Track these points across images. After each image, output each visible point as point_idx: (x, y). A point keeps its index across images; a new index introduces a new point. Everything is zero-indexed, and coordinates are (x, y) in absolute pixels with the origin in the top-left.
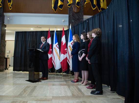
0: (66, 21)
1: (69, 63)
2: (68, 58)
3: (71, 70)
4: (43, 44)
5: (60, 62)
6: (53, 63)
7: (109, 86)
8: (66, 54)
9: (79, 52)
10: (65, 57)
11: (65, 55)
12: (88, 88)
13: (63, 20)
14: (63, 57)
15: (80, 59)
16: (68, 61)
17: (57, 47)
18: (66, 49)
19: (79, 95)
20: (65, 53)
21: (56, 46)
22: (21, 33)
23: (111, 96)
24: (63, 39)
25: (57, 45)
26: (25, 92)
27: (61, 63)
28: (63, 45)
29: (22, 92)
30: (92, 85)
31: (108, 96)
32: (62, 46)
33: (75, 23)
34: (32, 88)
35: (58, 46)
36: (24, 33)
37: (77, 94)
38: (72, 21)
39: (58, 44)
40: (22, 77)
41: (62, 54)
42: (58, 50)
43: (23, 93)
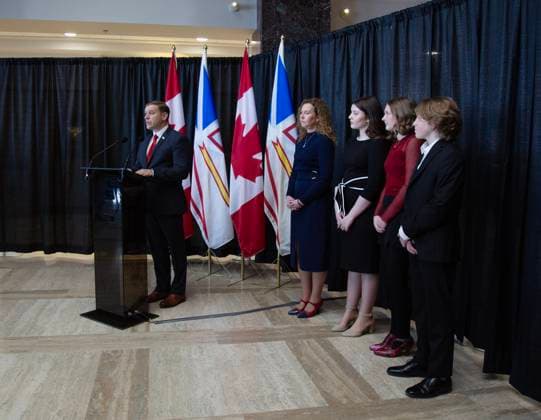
0: (248, 7)
1: (271, 219)
2: (268, 195)
3: (283, 251)
4: (156, 137)
5: (231, 213)
6: (196, 217)
7: (465, 339)
8: (258, 179)
9: (339, 188)
10: (255, 193)
11: (254, 181)
12: (377, 352)
13: (235, 4)
14: (242, 190)
15: (344, 221)
16: (266, 210)
17: (216, 144)
18: (258, 156)
19: (356, 402)
20: (252, 171)
21: (210, 137)
22: (26, 67)
23: (486, 396)
24: (246, 108)
25: (213, 133)
26: (108, 396)
27: (234, 217)
28: (245, 134)
29: (94, 395)
30: (398, 342)
31: (474, 398)
32: (240, 140)
33: (293, 19)
34: (132, 367)
35: (217, 137)
36: (42, 66)
37: (346, 397)
38: (278, 9)
39: (220, 130)
40: (55, 292)
41: (240, 178)
42: (219, 158)
43: (103, 404)
